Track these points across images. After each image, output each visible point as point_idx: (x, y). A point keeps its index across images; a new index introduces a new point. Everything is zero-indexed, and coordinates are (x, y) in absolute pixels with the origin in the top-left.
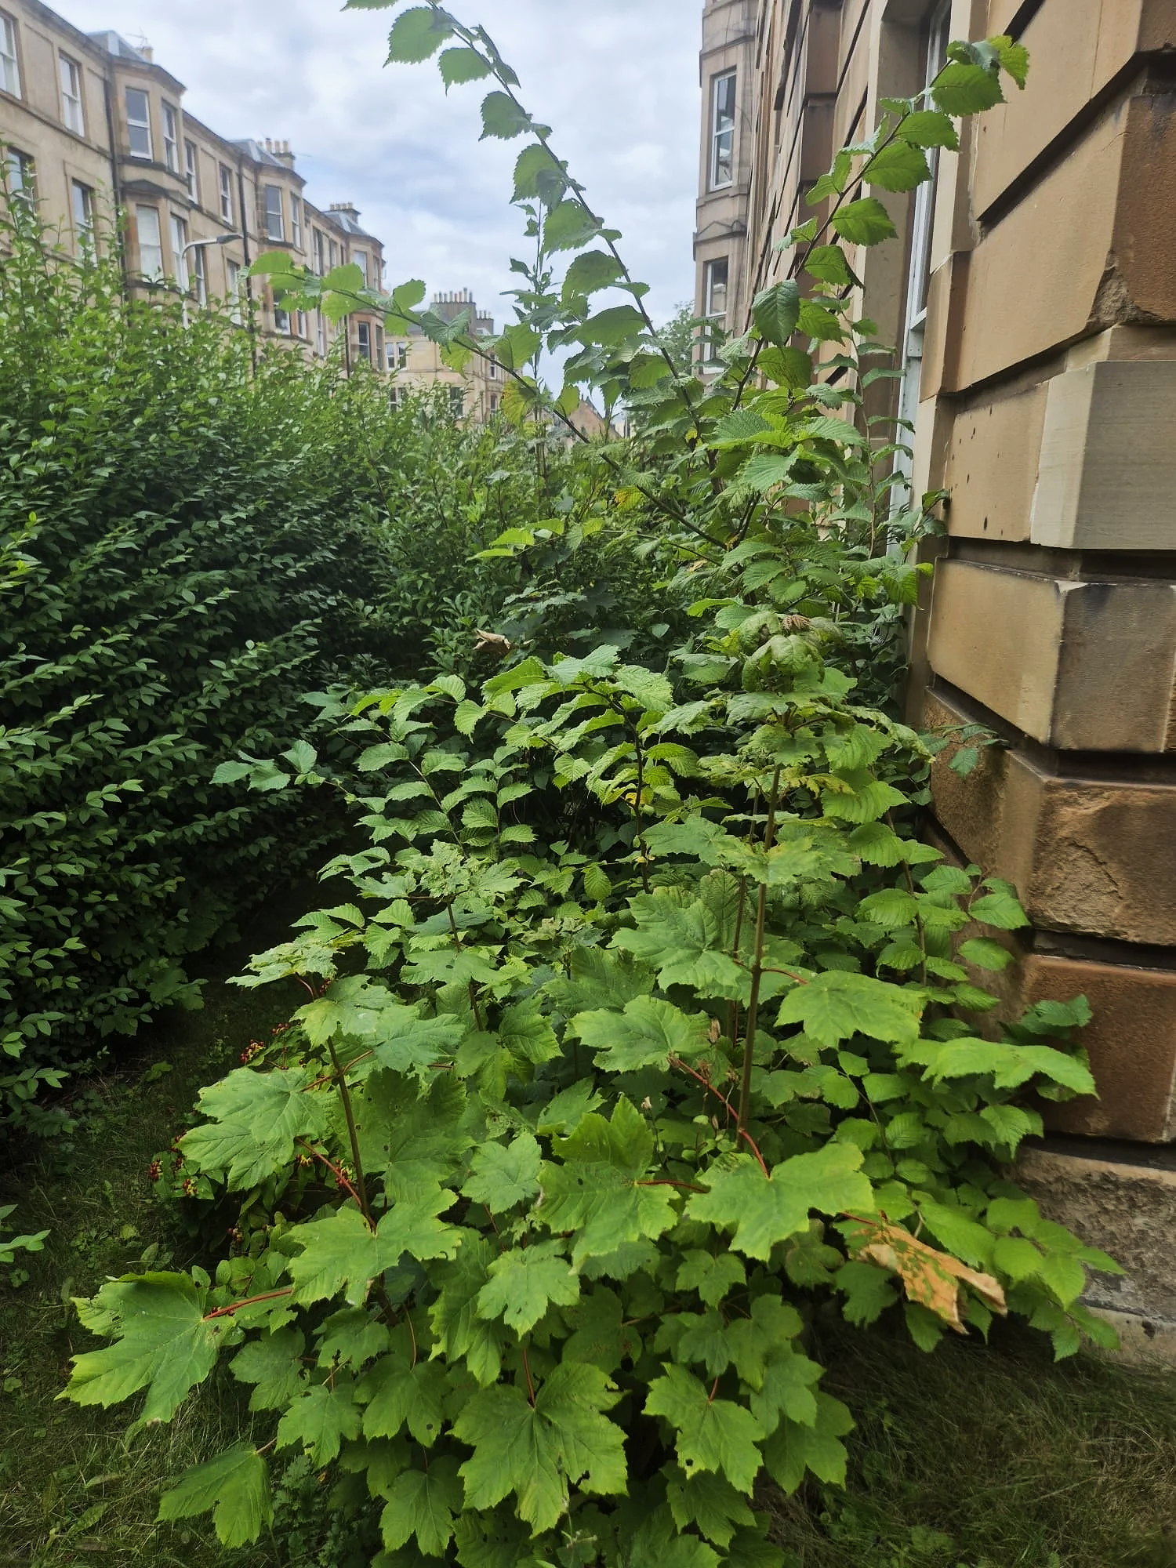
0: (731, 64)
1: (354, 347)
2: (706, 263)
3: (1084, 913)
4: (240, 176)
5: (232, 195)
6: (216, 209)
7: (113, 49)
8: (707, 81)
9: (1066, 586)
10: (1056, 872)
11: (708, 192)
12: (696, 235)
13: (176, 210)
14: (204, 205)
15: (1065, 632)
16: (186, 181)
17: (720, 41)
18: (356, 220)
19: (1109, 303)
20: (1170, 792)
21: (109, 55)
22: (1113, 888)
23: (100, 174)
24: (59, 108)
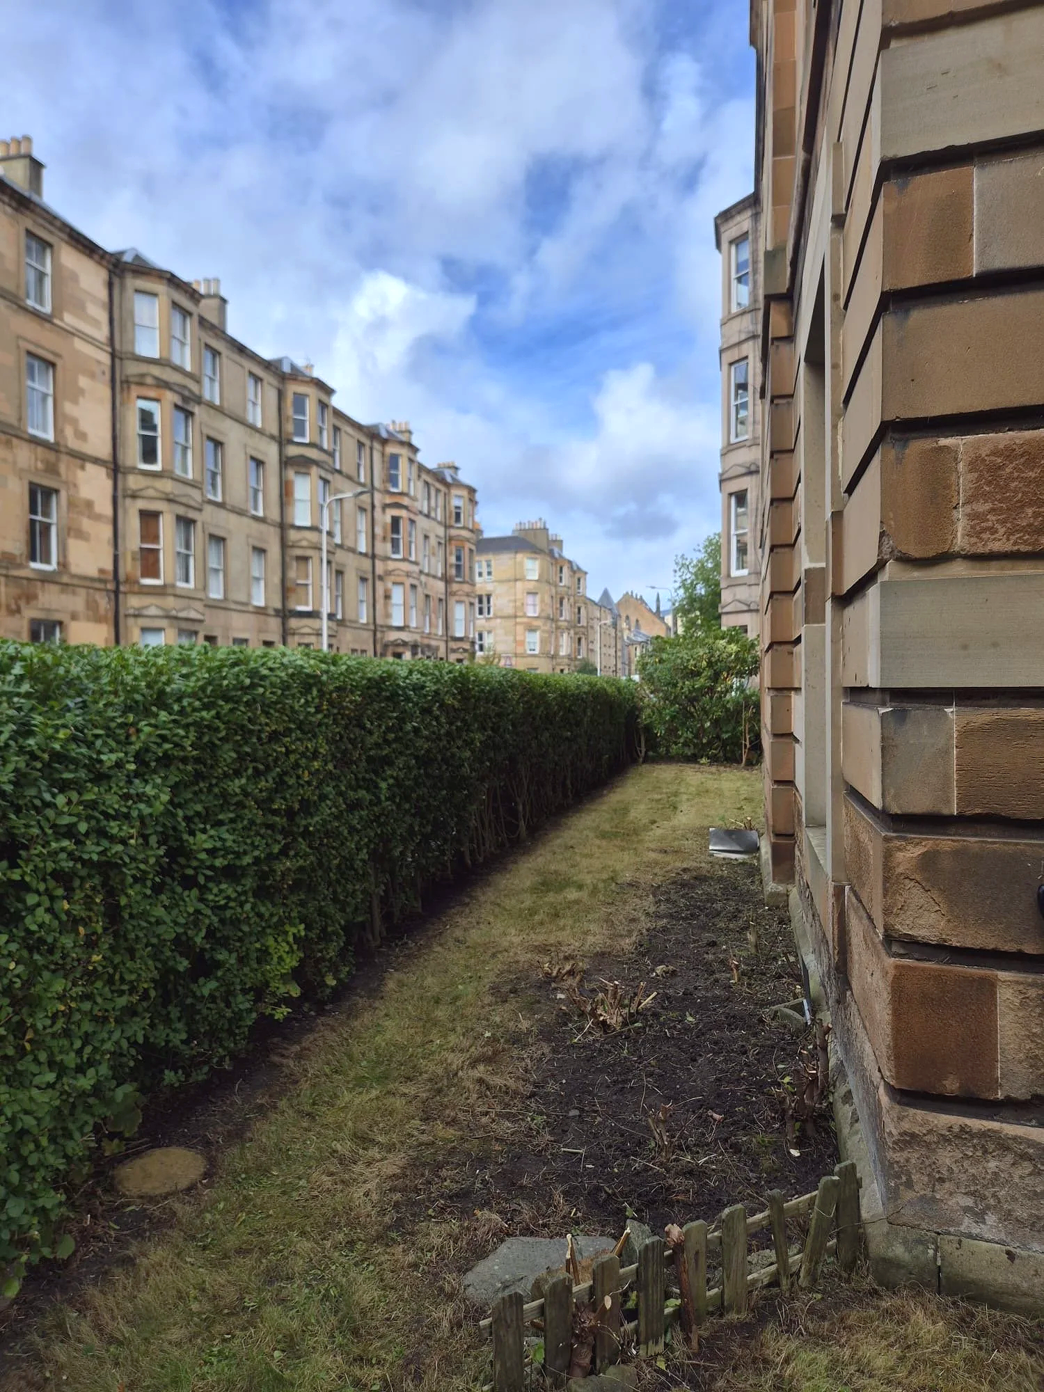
0: (744, 355)
1: (451, 566)
2: (731, 494)
3: (922, 927)
4: (371, 449)
5: (364, 462)
6: (353, 473)
7: (286, 368)
8: (725, 367)
9: (882, 710)
10: (898, 897)
11: (729, 444)
12: (721, 475)
13: (323, 474)
14: (344, 470)
15: (883, 739)
16: (331, 454)
17: (735, 340)
18: (456, 474)
19: (886, 549)
20: (964, 841)
21: (284, 373)
22: (938, 908)
23: (270, 452)
24: (245, 409)
